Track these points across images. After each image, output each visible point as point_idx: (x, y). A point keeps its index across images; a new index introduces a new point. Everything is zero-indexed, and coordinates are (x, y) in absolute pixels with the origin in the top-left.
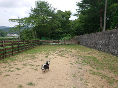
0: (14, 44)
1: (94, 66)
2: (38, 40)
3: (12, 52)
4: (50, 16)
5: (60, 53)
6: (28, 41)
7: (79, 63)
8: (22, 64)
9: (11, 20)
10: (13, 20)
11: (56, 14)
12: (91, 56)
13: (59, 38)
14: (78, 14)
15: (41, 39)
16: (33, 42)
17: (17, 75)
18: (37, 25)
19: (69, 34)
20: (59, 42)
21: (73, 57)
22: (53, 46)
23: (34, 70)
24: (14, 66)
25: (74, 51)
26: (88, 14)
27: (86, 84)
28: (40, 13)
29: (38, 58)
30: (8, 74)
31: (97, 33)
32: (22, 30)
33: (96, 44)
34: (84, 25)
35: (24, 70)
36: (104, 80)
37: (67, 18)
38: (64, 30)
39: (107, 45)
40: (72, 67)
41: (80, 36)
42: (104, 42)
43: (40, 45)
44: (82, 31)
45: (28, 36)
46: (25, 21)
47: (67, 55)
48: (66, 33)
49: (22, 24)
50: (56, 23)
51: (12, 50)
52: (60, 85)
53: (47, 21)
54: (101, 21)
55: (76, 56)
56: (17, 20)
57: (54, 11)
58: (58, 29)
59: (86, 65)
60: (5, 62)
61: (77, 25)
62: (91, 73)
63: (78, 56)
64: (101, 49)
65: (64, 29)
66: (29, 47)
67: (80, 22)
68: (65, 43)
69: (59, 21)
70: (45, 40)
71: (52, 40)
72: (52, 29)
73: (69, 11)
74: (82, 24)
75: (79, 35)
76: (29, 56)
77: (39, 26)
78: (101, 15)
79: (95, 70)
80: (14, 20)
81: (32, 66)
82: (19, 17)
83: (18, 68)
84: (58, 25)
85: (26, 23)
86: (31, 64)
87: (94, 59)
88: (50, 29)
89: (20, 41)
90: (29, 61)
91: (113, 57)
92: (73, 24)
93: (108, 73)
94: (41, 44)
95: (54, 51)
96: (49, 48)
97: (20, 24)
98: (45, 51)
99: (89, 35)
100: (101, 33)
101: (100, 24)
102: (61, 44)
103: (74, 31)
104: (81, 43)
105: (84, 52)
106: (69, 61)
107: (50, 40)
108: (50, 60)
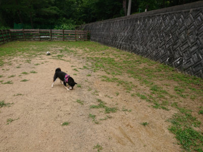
1: (108, 71)
2: (6, 29)
5: (54, 55)
7: (88, 69)
12: (107, 57)
13: (52, 26)
15: (12, 27)
19: (71, 19)
20: (52, 34)
21: (79, 60)
22: (41, 43)
23: (5, 83)
25: (81, 50)
27: (96, 93)
29: (10, 64)
31: (117, 20)
33: (115, 38)
34: (97, 4)
38: (61, 11)
39: (129, 39)
40: (75, 75)
41: (90, 24)
42: (126, 34)
43: (12, 40)
44: (94, 14)
47: (69, 57)
48: (65, 16)
55: (83, 58)
58: (47, 7)
59: (98, 70)
62: (103, 80)
63: (88, 58)
64: (121, 45)
65: (60, 9)
70: (21, 30)
71: (38, 30)
72: (35, 8)
74: (94, 1)
75: (90, 22)
79: (110, 76)
81: (1, 76)
87: (111, 61)
88: (32, 6)
91: (136, 57)
94: (13, 38)
95: (43, 50)
96: (33, 46)
98: (24, 51)
99: (105, 21)
100: (123, 18)
101: (122, 3)
102: (56, 39)
103: (81, 15)
104: (92, 37)
105: (97, 52)
106: (72, 66)
107: (33, 30)
108: (36, 66)
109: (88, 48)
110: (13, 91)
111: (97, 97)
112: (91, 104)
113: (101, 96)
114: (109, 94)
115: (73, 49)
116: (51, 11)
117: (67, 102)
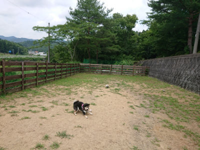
0: (40, 68)
1: (171, 115)
2: (77, 63)
3: (36, 80)
4: (100, 23)
5: (112, 88)
6: (61, 65)
8: (51, 101)
9: (36, 27)
10: (40, 28)
11: (111, 20)
12: (168, 96)
13: (112, 62)
14: (149, 21)
15: (82, 61)
16: (70, 67)
17: (42, 118)
18: (78, 38)
19: (130, 55)
20: (112, 69)
21: (136, 96)
22: (102, 75)
23: (70, 112)
24: (37, 104)
25: (138, 85)
26: (167, 22)
27: (156, 143)
28: (84, 18)
29: (76, 94)
30: (27, 116)
31: (182, 57)
32: (53, 46)
33: (179, 76)
34: (158, 42)
35: (53, 111)
36: (188, 139)
37: (130, 28)
38: (123, 49)
40: (132, 113)
41: (149, 61)
42: (192, 74)
43: (81, 72)
44: (154, 51)
45: (62, 55)
46: (59, 30)
47: (126, 92)
48: (125, 53)
49: (54, 36)
50: (109, 36)
51: (35, 77)
52: (111, 141)
53: (94, 33)
54: (190, 35)
55: (140, 94)
56: (46, 28)
57: (107, 15)
58: (111, 46)
59: (158, 111)
60: (24, 96)
61: (146, 41)
62: (165, 126)
63: (145, 95)
64: (186, 84)
65: (122, 47)
66: (63, 74)
67: (152, 35)
68: (122, 72)
69: (115, 32)
70: (88, 64)
71: (101, 65)
72: (101, 47)
73: (135, 16)
74: (156, 39)
75: (149, 59)
76: (62, 89)
77: (80, 40)
78: (190, 24)
79: (173, 122)
80: (42, 28)
81: (67, 105)
82: (49, 24)
83: (43, 108)
84: (113, 39)
85: (59, 35)
86: (65, 102)
87: (173, 102)
88: (99, 45)
89: (49, 64)
90: (61, 97)
92: (138, 39)
93: (196, 127)
94: (82, 70)
95: (103, 83)
96: (95, 78)
97: (51, 35)
98: (88, 82)
99: (166, 58)
100: (190, 56)
101: (187, 40)
102: (115, 73)
103: (140, 51)
104: (150, 73)
105: (156, 89)
106: (128, 103)
107: (98, 65)
108: (95, 98)
109: (145, 84)
110: (75, 122)
113: (163, 147)
115: (130, 84)
116: (114, 49)
117: (123, 147)
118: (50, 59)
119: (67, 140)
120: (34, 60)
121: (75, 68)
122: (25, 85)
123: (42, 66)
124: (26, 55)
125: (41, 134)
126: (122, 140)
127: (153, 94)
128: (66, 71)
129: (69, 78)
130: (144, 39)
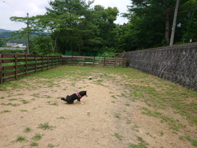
0: (19, 61)
1: (149, 102)
2: (59, 55)
3: (15, 73)
4: (81, 15)
5: (95, 80)
6: (42, 57)
8: (32, 94)
9: (13, 17)
10: (17, 18)
11: (93, 12)
12: (146, 85)
13: (95, 54)
14: (129, 14)
15: (64, 53)
16: (51, 59)
17: (23, 111)
18: (59, 30)
19: (112, 47)
20: (95, 61)
21: (117, 87)
22: (85, 68)
23: (52, 105)
24: (17, 97)
25: (119, 76)
26: (146, 16)
27: (136, 129)
28: (65, 8)
29: (58, 86)
30: (7, 110)
31: (160, 49)
32: (32, 37)
33: (156, 66)
34: (138, 35)
35: (35, 104)
36: (165, 124)
37: (111, 21)
38: (105, 41)
39: (173, 69)
40: (114, 102)
41: (130, 53)
42: (169, 64)
43: (63, 64)
44: (134, 43)
45: (42, 47)
46: (39, 21)
47: (108, 83)
48: (107, 45)
49: (33, 26)
50: (91, 28)
51: (14, 70)
52: (93, 130)
53: (75, 24)
54: (167, 28)
55: (121, 85)
56: (24, 19)
57: (89, 7)
58: (93, 38)
59: (138, 99)
60: (2, 89)
61: (127, 33)
62: (144, 113)
63: (126, 85)
64: (163, 74)
65: (104, 40)
66: (44, 67)
67: (132, 28)
68: (105, 64)
69: (97, 25)
70: (71, 56)
71: (84, 57)
72: (84, 39)
73: (115, 8)
74: (136, 32)
75: (130, 51)
76: (44, 81)
77: (62, 31)
78: (167, 18)
79: (151, 109)
80: (20, 18)
81: (49, 97)
82: (28, 14)
83: (24, 101)
84: (95, 31)
85: (39, 25)
86: (47, 94)
87: (151, 91)
88: (81, 37)
89: (28, 56)
90: (43, 89)
91: (181, 89)
92: (120, 32)
93: (172, 113)
94: (64, 62)
95: (86, 75)
96: (78, 70)
97: (30, 26)
98: (71, 74)
100: (166, 48)
101: (165, 33)
102: (98, 65)
103: (121, 44)
104: (131, 65)
105: (135, 80)
106: (110, 93)
107: (80, 57)
109: (126, 74)
110: (57, 114)
111: (137, 134)
112: (131, 141)
113: (142, 132)
114: (151, 132)
115: (112, 75)
116: (96, 41)
117: (105, 134)
118: (30, 52)
119: (49, 131)
120: (12, 52)
121: (57, 60)
122: (4, 78)
123: (21, 58)
124: (4, 47)
125: (23, 126)
126: (104, 128)
127: (133, 84)
128: (47, 63)
129: (50, 71)
130: (125, 32)
